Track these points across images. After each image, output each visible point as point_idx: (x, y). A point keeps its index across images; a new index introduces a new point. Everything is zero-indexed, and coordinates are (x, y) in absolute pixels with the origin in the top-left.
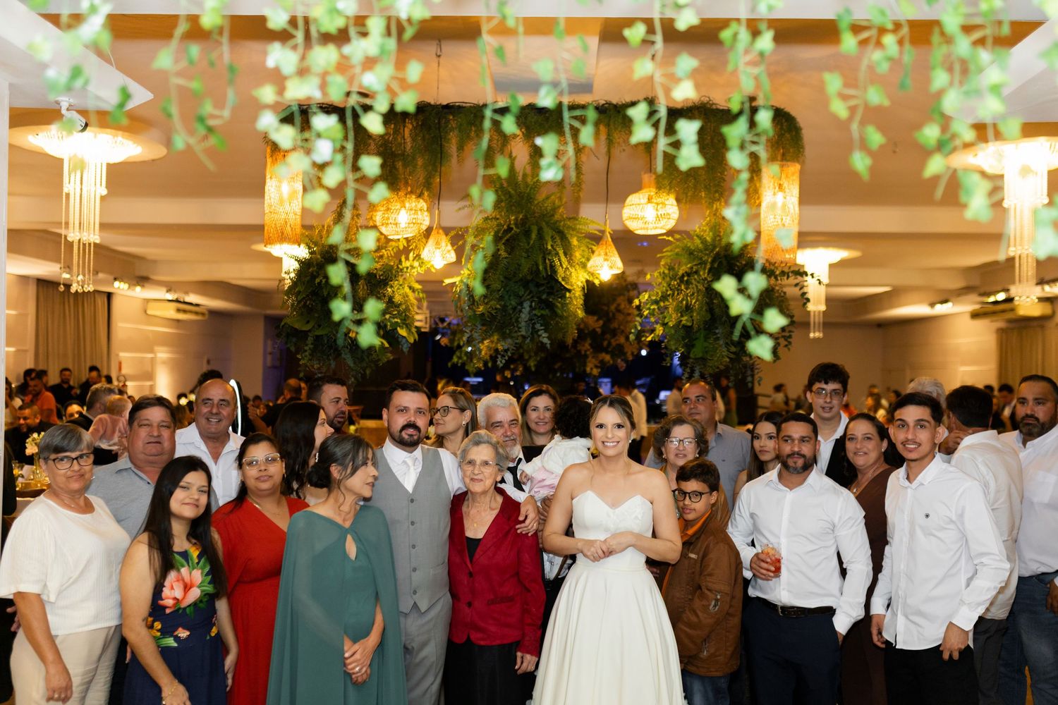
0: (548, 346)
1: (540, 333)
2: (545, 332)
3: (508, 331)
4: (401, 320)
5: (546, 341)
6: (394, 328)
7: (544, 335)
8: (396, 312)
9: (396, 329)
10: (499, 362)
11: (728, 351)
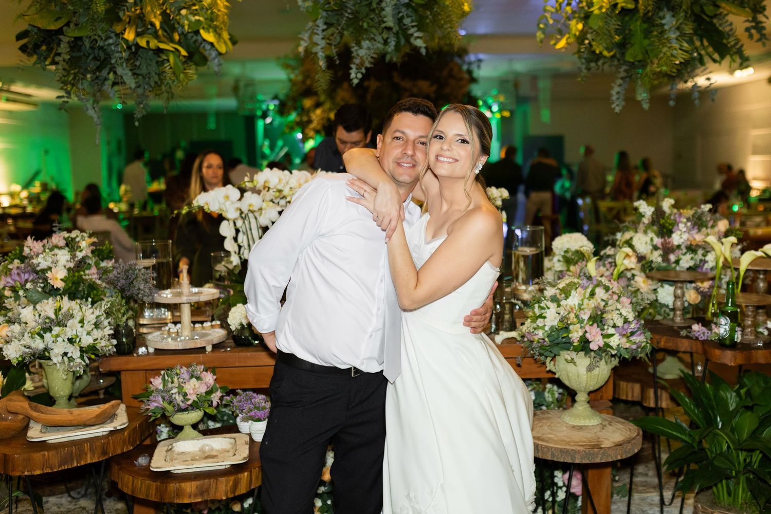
0: (423, 51)
1: (412, 31)
2: (419, 30)
3: (365, 25)
4: (206, 19)
5: (419, 43)
6: (195, 29)
7: (416, 35)
8: (196, 7)
9: (197, 32)
10: (353, 75)
11: (680, 49)
